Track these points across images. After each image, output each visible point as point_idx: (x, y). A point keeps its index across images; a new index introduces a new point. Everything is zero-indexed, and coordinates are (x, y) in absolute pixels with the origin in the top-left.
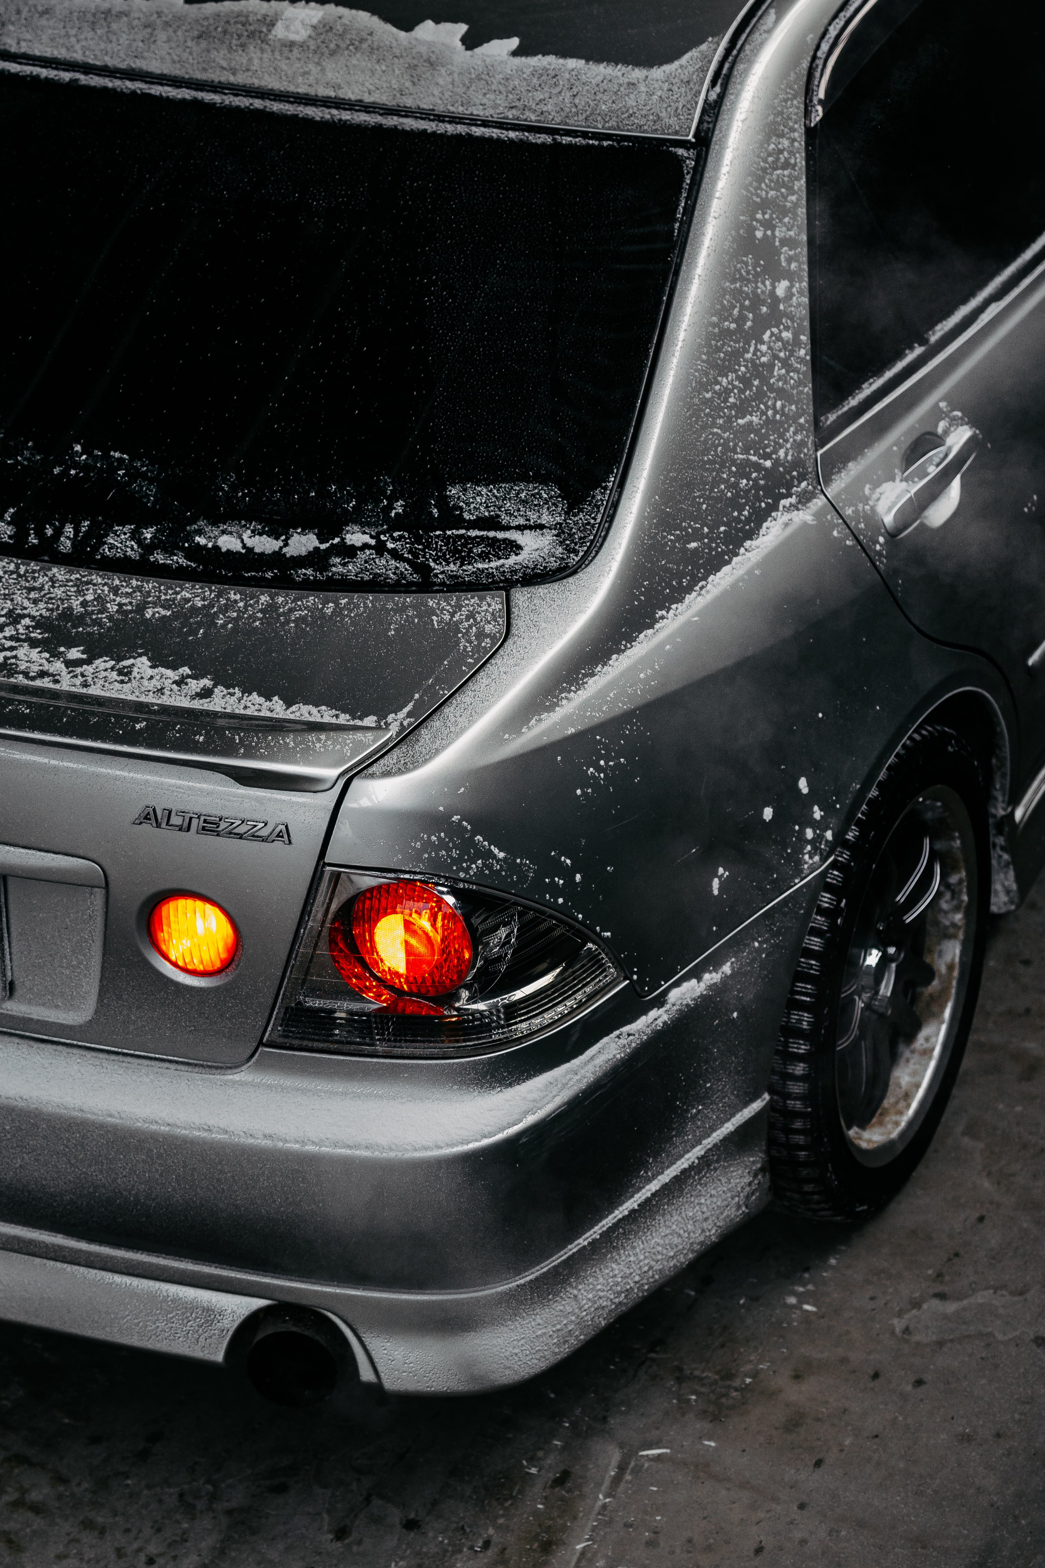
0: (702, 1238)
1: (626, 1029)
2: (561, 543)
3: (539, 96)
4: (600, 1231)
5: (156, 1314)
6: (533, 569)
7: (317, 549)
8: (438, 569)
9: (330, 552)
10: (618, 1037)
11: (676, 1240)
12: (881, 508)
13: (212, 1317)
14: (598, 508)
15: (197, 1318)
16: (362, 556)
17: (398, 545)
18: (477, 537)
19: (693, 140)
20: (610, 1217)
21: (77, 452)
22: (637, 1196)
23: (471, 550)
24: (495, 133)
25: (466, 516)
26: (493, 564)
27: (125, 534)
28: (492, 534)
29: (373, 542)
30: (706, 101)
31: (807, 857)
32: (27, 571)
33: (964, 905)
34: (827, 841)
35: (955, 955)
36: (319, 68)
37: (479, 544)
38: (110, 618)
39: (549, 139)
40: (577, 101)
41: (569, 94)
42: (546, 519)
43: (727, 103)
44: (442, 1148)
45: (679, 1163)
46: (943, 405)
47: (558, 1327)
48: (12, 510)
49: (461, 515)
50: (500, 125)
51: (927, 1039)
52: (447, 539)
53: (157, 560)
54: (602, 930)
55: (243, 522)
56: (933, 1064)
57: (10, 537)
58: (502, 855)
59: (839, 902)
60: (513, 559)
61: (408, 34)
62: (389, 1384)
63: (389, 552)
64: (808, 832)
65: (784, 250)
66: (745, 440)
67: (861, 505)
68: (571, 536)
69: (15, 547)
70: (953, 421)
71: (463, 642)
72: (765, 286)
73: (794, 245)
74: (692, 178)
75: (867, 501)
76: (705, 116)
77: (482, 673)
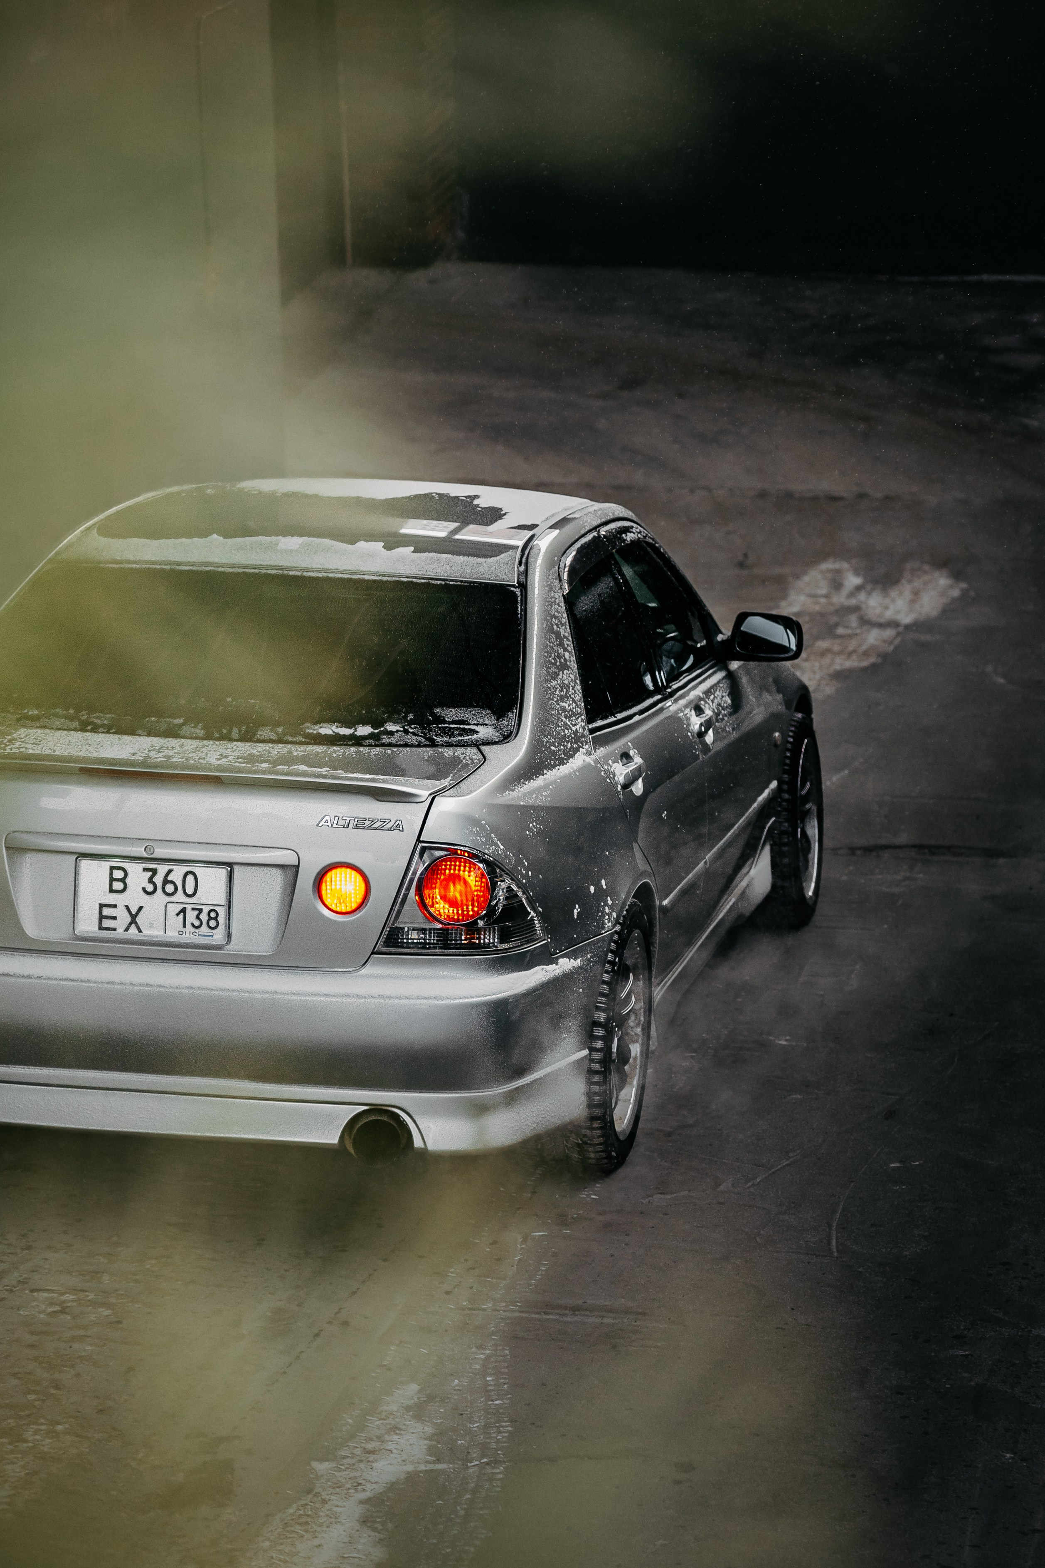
0: (563, 1114)
1: (545, 967)
2: (498, 731)
3: (433, 566)
4: (530, 1080)
5: (299, 1122)
6: (487, 740)
7: (373, 733)
8: (438, 739)
9: (381, 733)
10: (543, 969)
11: (554, 1109)
12: (617, 772)
13: (332, 1119)
14: (512, 719)
15: (322, 1121)
16: (397, 735)
17: (415, 730)
18: (454, 728)
20: (533, 1075)
22: (542, 1071)
23: (453, 733)
25: (446, 719)
26: (465, 738)
27: (267, 730)
28: (462, 726)
29: (402, 729)
30: (518, 571)
31: (606, 921)
32: (220, 744)
33: (642, 1023)
34: (614, 918)
35: (637, 1051)
36: (309, 558)
37: (456, 730)
38: (276, 755)
39: (443, 583)
40: (453, 569)
41: (448, 566)
42: (487, 722)
43: (530, 572)
44: (473, 997)
45: (558, 1063)
46: (629, 744)
48: (201, 724)
49: (444, 719)
50: (416, 578)
52: (440, 728)
53: (288, 739)
54: (539, 906)
55: (330, 723)
57: (203, 735)
58: (502, 847)
59: (615, 959)
60: (475, 736)
61: (353, 546)
62: (431, 1147)
63: (411, 733)
64: (607, 908)
65: (565, 639)
66: (565, 713)
67: (609, 767)
68: (501, 729)
69: (209, 737)
70: (635, 752)
71: (464, 761)
72: (561, 651)
73: (568, 640)
74: (521, 599)
75: (611, 767)
76: (520, 577)
77: (479, 769)
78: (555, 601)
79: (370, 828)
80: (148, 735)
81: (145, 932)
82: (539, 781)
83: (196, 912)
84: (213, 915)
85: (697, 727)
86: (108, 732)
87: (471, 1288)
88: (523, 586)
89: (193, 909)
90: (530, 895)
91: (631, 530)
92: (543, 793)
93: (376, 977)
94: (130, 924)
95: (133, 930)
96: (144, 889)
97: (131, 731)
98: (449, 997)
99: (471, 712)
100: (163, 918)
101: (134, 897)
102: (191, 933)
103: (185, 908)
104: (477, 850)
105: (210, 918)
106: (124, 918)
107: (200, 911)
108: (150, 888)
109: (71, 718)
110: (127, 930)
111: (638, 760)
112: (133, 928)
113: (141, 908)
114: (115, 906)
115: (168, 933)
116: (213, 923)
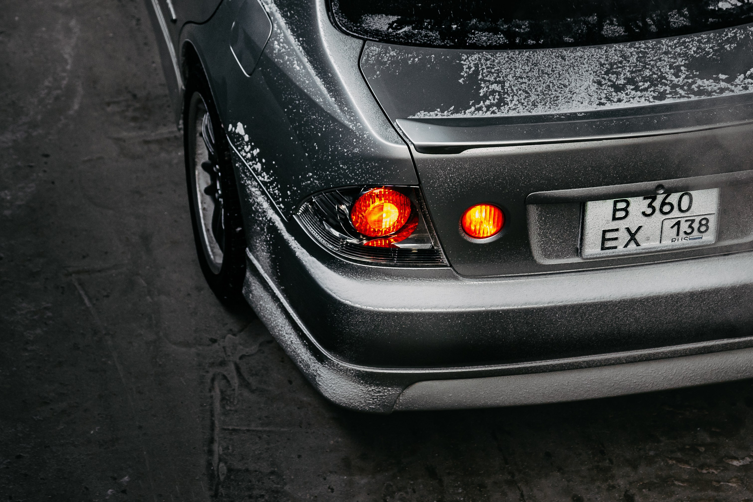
81: (642, 244)
83: (689, 223)
84: (704, 222)
89: (686, 221)
94: (630, 241)
95: (632, 246)
96: (644, 214)
100: (659, 232)
101: (634, 220)
102: (683, 239)
103: (679, 222)
105: (701, 224)
106: (624, 238)
107: (693, 221)
109: (496, 31)
110: (626, 246)
112: (632, 242)
113: (640, 227)
114: (617, 230)
115: (664, 243)
116: (703, 229)
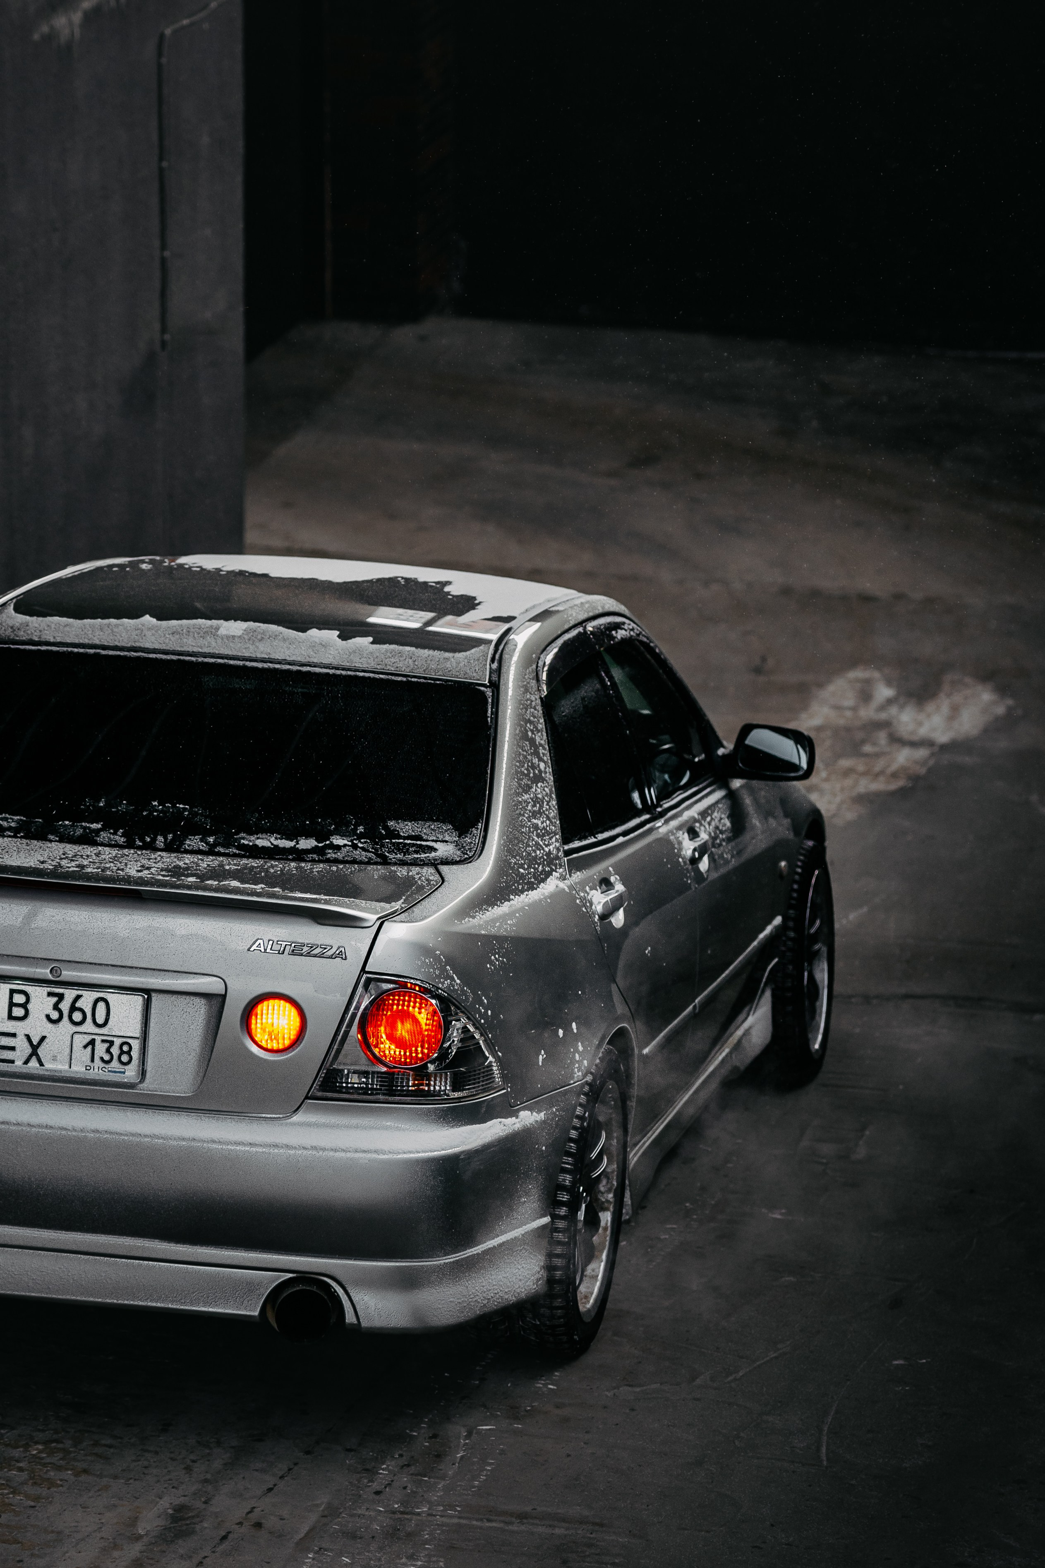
1: (503, 1120)
2: (459, 849)
3: (393, 660)
4: (481, 1250)
5: (215, 1289)
6: (446, 859)
7: (316, 846)
8: (391, 856)
9: (326, 847)
10: (500, 1122)
11: (508, 1284)
12: (595, 901)
13: (253, 1287)
14: (476, 837)
15: (242, 1289)
16: (344, 850)
17: (365, 845)
18: (410, 844)
19: (488, 684)
20: (485, 1244)
21: (155, 805)
22: (496, 1240)
23: (408, 849)
24: (372, 675)
25: (401, 834)
26: (422, 856)
27: (196, 840)
28: (419, 842)
29: (350, 843)
30: (491, 668)
31: (576, 1070)
32: (142, 854)
33: (614, 1187)
34: (585, 1066)
35: (607, 1221)
36: (254, 646)
37: (412, 847)
38: (205, 869)
39: (405, 679)
40: (416, 663)
41: (410, 661)
42: (447, 838)
43: (504, 670)
44: (419, 1152)
45: (513, 1232)
46: (611, 869)
47: (460, 1301)
48: (121, 831)
49: (399, 834)
50: (374, 672)
51: (593, 1270)
52: (394, 844)
53: (219, 851)
54: (499, 1050)
55: (269, 834)
56: (598, 1284)
57: (123, 842)
58: (458, 981)
60: (433, 854)
61: (304, 634)
62: (364, 1324)
63: (361, 848)
64: (577, 1055)
65: (541, 748)
66: (537, 831)
67: (586, 895)
68: (463, 847)
69: (130, 845)
70: (616, 878)
71: (419, 882)
72: (536, 761)
73: (544, 749)
74: (492, 700)
75: (588, 894)
76: (492, 675)
77: (436, 892)
78: (531, 704)
79: (308, 955)
80: (60, 841)
81: (49, 1065)
82: (504, 908)
83: (106, 1045)
84: (125, 1048)
85: (689, 853)
86: (15, 836)
87: (405, 1488)
88: (495, 686)
89: (103, 1041)
90: (488, 1037)
91: (623, 626)
92: (509, 922)
93: (309, 1125)
94: (30, 1056)
95: (34, 1063)
96: (48, 1017)
97: (41, 835)
98: (391, 1151)
99: (429, 826)
100: (68, 1050)
101: (36, 1026)
102: (100, 1069)
103: (94, 1040)
104: (429, 984)
105: (122, 1052)
106: (23, 1049)
107: (112, 1043)
108: (55, 1015)
110: (26, 1062)
111: (620, 888)
112: (34, 1058)
113: (43, 1038)
114: (14, 1035)
115: (74, 1068)
116: (125, 1058)
